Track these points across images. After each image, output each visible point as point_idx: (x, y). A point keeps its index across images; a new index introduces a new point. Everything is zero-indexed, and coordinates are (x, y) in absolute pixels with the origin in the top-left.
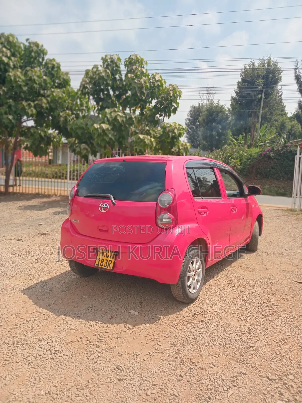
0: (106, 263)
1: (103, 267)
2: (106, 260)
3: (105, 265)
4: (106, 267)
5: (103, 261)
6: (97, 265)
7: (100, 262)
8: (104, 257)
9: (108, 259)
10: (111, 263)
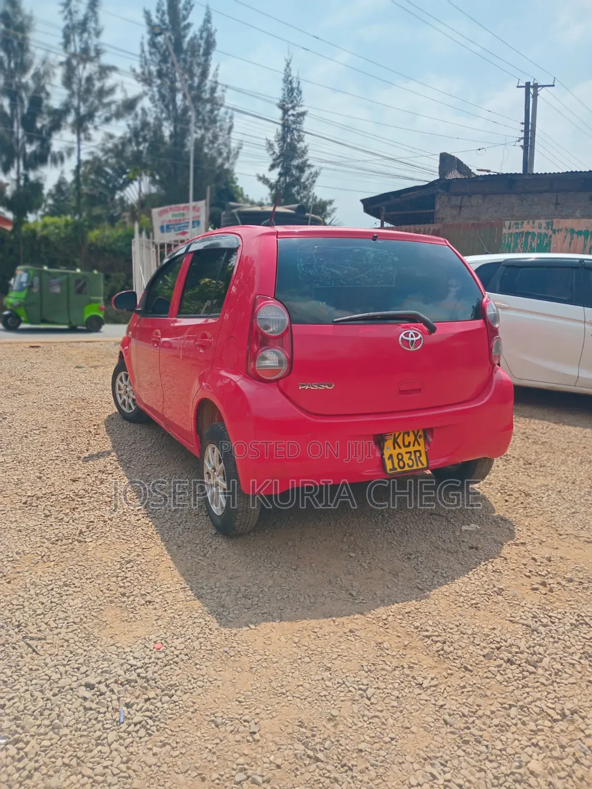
0: (410, 458)
1: (407, 468)
2: (407, 453)
3: (411, 464)
4: (412, 466)
5: (400, 457)
6: (390, 470)
7: (396, 461)
8: (400, 448)
9: (411, 449)
10: (421, 455)
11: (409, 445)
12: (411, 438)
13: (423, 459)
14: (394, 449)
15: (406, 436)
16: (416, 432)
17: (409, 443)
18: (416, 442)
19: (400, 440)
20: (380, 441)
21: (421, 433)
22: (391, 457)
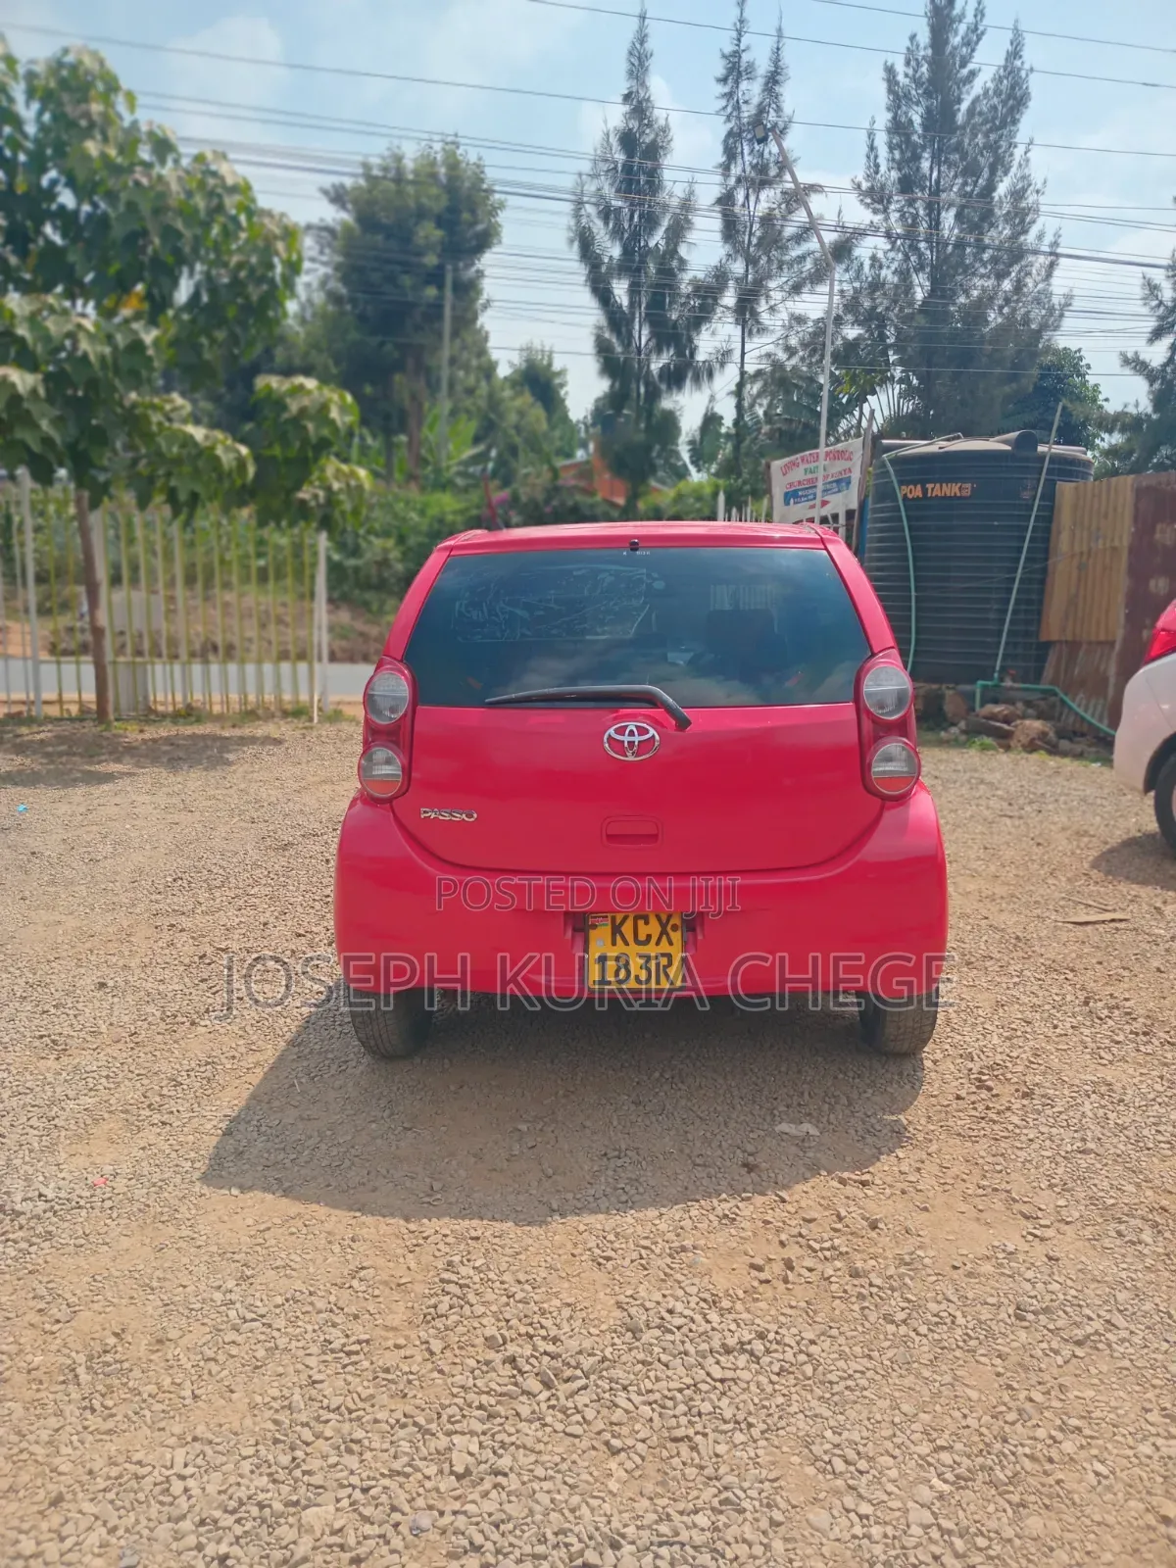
1: (631, 984)
2: (640, 955)
3: (643, 977)
4: (646, 982)
5: (622, 961)
6: (594, 983)
7: (611, 967)
8: (627, 944)
9: (651, 950)
10: (670, 964)
11: (648, 941)
12: (654, 928)
14: (614, 943)
15: (641, 923)
16: (664, 917)
17: (649, 937)
18: (664, 937)
19: (627, 929)
20: (582, 926)
21: (675, 920)
22: (603, 959)
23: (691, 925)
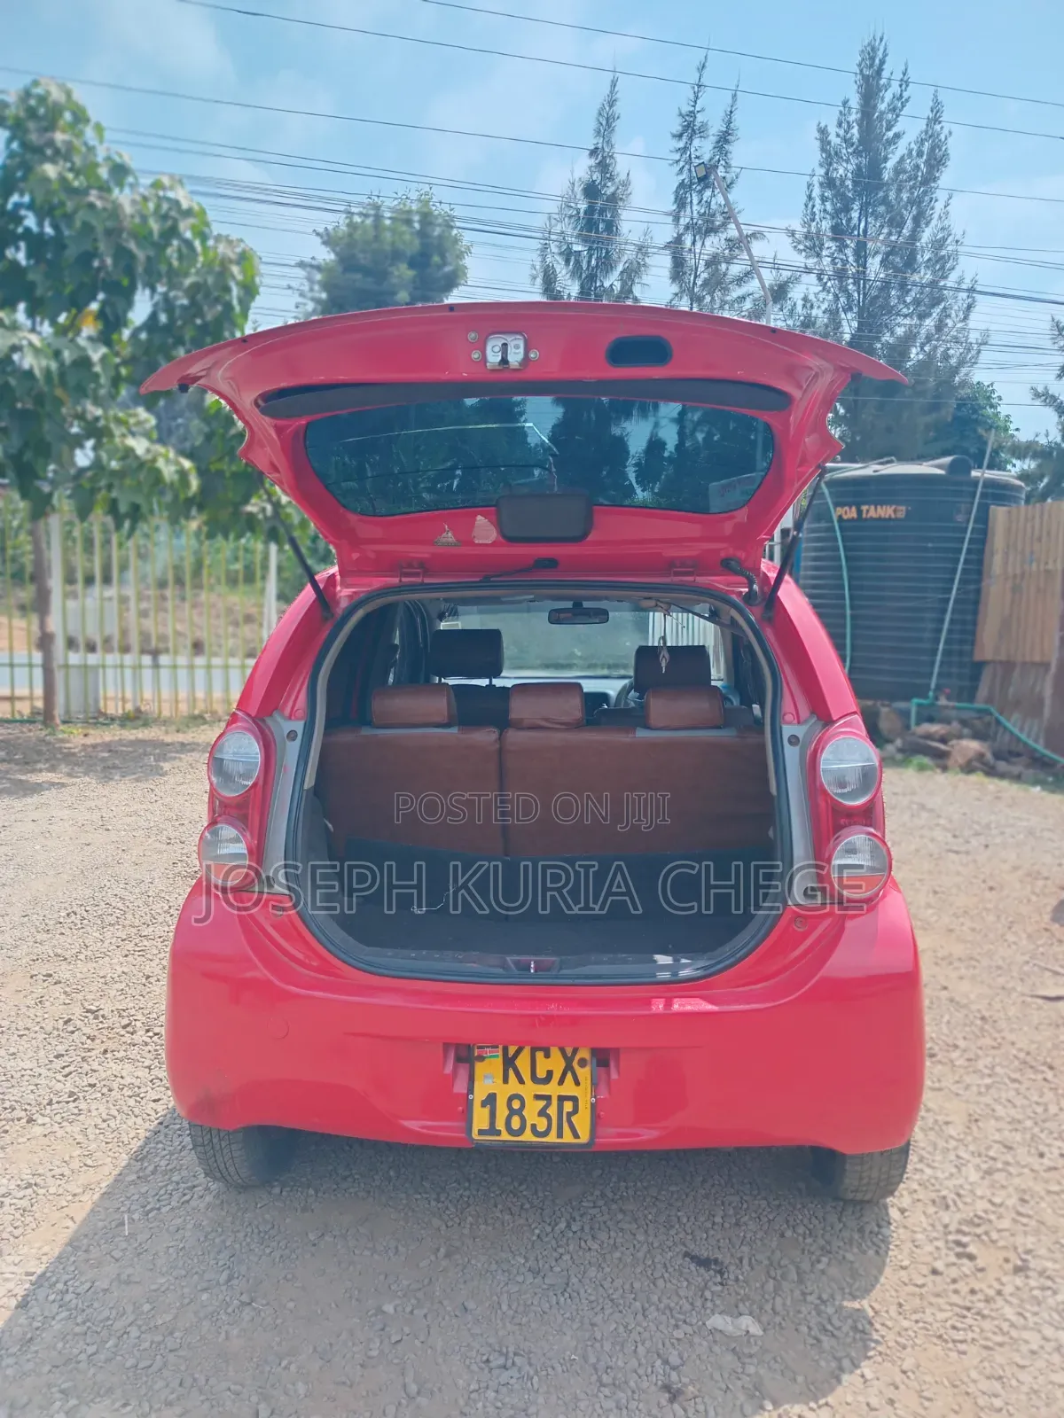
0: (542, 1113)
1: (528, 1136)
2: (538, 1097)
3: (542, 1127)
4: (546, 1133)
5: (516, 1105)
6: (481, 1132)
7: (502, 1112)
8: (521, 1081)
9: (552, 1089)
10: (575, 1110)
11: (548, 1079)
12: (556, 1063)
13: (583, 1122)
14: (506, 1080)
15: (540, 1055)
16: (569, 1051)
17: (550, 1073)
18: (569, 1075)
19: (523, 1063)
20: (466, 1057)
21: (584, 1053)
22: (491, 1100)
23: (602, 1058)
